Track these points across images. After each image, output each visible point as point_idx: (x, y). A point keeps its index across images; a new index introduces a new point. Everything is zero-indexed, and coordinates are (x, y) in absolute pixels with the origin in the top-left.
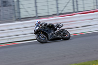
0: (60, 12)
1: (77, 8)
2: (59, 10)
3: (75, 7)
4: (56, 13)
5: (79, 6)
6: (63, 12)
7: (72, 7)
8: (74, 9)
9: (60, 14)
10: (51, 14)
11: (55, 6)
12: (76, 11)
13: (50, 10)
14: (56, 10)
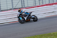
0: (14, 8)
1: (24, 5)
2: (14, 6)
3: (23, 4)
4: (12, 8)
5: (25, 4)
6: (16, 8)
7: (21, 5)
8: (22, 6)
9: (14, 9)
10: (9, 9)
11: (11, 4)
12: (23, 7)
13: (8, 7)
14: (11, 6)
